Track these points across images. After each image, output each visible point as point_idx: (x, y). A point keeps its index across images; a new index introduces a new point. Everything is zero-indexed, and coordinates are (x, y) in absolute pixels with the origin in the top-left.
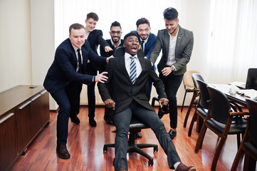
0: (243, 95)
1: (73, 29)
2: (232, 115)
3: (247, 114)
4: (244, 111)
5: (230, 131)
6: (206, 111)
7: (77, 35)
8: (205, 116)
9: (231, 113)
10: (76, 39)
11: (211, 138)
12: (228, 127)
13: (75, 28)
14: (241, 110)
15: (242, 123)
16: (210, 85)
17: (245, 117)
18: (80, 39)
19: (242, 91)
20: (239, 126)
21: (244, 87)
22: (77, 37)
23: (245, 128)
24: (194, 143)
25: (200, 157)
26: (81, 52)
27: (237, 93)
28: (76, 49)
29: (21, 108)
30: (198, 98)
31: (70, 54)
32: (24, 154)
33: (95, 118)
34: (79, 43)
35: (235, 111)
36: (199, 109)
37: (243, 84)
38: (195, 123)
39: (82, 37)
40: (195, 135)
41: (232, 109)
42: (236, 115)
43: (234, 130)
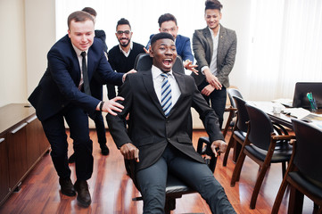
0: (289, 115)
1: (73, 22)
2: (276, 140)
3: (293, 138)
4: (290, 134)
5: (273, 158)
6: (245, 134)
7: (81, 31)
8: (243, 141)
9: (274, 137)
10: (79, 38)
11: (251, 168)
12: (271, 154)
13: (77, 20)
14: (286, 134)
15: (288, 149)
16: (249, 103)
17: (292, 141)
18: (85, 38)
19: (287, 110)
20: (284, 152)
21: (291, 105)
22: (80, 34)
23: (290, 155)
24: (230, 173)
25: (238, 191)
26: (86, 57)
27: (282, 112)
28: (79, 53)
29: (14, 132)
30: (235, 119)
31: (69, 59)
32: (17, 189)
33: (107, 144)
34: (83, 44)
35: (280, 134)
36: (236, 132)
37: (290, 102)
38: (232, 150)
39: (88, 34)
40: (231, 164)
41: (275, 132)
42: (281, 139)
43: (278, 158)
